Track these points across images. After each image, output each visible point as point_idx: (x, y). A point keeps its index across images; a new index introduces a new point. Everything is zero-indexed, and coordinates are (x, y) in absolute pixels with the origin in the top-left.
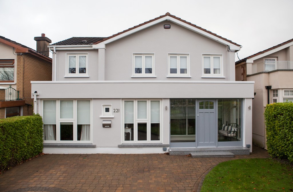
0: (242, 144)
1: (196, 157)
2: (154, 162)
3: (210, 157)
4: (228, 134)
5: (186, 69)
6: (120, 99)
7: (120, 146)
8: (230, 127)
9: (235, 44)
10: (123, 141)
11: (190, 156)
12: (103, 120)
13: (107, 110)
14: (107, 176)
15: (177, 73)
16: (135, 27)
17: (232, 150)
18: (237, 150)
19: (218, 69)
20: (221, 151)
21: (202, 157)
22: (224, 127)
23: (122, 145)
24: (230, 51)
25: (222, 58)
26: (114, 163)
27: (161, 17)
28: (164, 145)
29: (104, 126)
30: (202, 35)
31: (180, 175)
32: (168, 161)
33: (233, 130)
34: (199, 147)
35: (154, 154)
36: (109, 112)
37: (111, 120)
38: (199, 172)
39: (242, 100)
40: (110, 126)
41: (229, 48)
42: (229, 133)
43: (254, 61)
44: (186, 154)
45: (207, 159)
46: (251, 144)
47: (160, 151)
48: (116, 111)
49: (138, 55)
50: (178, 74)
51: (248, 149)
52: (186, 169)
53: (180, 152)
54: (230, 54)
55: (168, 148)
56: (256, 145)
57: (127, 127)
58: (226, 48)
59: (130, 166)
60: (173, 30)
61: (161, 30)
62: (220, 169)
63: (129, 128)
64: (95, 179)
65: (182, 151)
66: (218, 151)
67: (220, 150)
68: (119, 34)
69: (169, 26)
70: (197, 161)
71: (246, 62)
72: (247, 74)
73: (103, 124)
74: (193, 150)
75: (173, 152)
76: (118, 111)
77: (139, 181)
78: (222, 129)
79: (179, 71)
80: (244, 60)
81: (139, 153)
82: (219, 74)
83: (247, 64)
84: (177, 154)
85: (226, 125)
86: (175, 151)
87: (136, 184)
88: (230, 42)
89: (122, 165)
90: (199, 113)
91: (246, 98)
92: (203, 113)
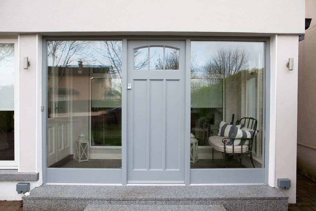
0: (265, 177)
4: (226, 146)
17: (229, 199)
18: (245, 199)
20: (192, 200)
22: (225, 126)
33: (240, 134)
42: (229, 144)
46: (292, 176)
51: (283, 193)
55: (34, 185)
56: (306, 175)
65: (61, 199)
66: (183, 200)
67: (188, 199)
78: (219, 134)
86: (39, 199)
90: (134, 80)
91: (279, 35)
92: (146, 80)
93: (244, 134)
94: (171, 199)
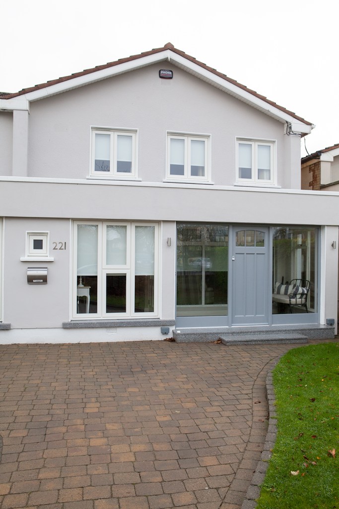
0: (318, 319)
1: (234, 343)
2: (148, 355)
3: (261, 343)
4: (291, 300)
5: (203, 168)
6: (68, 219)
7: (67, 326)
8: (291, 287)
9: (302, 120)
10: (74, 316)
11: (220, 342)
12: (29, 268)
13: (38, 245)
14: (53, 384)
15: (183, 175)
16: (98, 69)
18: (311, 330)
19: (266, 170)
21: (246, 343)
22: (280, 287)
23: (72, 322)
24: (291, 133)
25: (274, 148)
26: (59, 360)
27: (155, 51)
28: (164, 321)
29: (31, 280)
30: (237, 99)
31: (214, 375)
32: (178, 353)
33: (300, 291)
34: (236, 326)
35: (142, 342)
36: (41, 248)
37: (47, 268)
38: (251, 368)
39: (318, 228)
40: (44, 280)
41: (290, 128)
42: (293, 297)
43: (335, 157)
44: (210, 338)
45: (257, 347)
46: (335, 317)
47: (154, 334)
48: (59, 246)
49: (103, 131)
50: (187, 177)
51: (330, 327)
52: (222, 365)
53: (200, 334)
54: (292, 139)
55: (172, 328)
57: (81, 283)
58: (284, 128)
59: (98, 364)
60: (178, 84)
61: (153, 81)
62: (294, 359)
63: (85, 286)
64: (26, 390)
65: (202, 334)
67: (278, 331)
68: (61, 80)
69: (170, 73)
70: (239, 350)
71: (319, 158)
72: (321, 184)
73: (28, 276)
74: (226, 331)
75: (185, 334)
76: (63, 247)
77: (130, 390)
78: (275, 292)
79: (187, 170)
80: (317, 155)
81: (109, 341)
82: (269, 181)
83: (322, 164)
84: (192, 340)
85: (282, 284)
86: (188, 334)
87: (126, 395)
88: (292, 115)
89: (79, 362)
90: (236, 254)
91: (327, 226)
92: (243, 254)
93: (303, 291)
94: (269, 331)
